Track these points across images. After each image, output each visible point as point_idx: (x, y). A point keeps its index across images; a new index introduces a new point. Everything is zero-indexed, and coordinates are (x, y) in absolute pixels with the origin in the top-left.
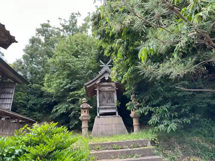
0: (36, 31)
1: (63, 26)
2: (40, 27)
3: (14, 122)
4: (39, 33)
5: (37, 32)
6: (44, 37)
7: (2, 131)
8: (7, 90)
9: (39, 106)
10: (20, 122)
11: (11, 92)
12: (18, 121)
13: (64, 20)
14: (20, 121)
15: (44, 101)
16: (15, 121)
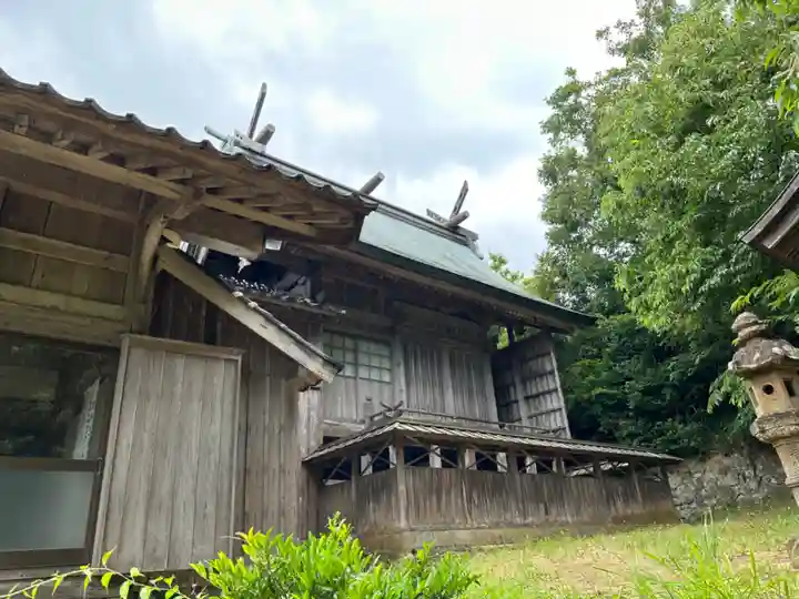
0: (544, 135)
1: (624, 50)
2: (549, 112)
3: (584, 475)
4: (556, 134)
5: (551, 135)
6: (581, 138)
7: (547, 513)
8: (534, 365)
9: (668, 393)
10: (604, 472)
11: (548, 368)
12: (597, 467)
13: (619, 24)
14: (607, 467)
15: (672, 370)
16: (583, 471)
